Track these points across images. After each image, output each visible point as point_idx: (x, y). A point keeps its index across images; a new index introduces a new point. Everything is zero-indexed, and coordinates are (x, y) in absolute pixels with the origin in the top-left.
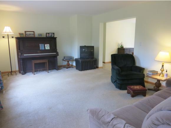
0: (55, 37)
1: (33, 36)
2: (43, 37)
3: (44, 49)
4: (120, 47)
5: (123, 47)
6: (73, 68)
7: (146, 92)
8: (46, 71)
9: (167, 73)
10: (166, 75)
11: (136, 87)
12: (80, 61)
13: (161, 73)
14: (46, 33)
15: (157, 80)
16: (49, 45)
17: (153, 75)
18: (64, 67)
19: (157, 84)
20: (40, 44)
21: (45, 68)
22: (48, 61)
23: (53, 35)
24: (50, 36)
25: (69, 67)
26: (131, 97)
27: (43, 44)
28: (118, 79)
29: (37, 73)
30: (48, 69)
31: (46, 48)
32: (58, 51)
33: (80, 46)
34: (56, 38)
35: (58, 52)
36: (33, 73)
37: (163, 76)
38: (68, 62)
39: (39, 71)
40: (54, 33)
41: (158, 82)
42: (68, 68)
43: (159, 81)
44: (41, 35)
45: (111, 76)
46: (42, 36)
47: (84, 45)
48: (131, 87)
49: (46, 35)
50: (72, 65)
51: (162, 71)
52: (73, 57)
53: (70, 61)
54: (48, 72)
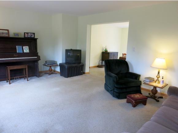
0: (35, 37)
1: (7, 35)
2: (20, 37)
3: (22, 52)
4: (104, 51)
5: (107, 51)
6: (56, 74)
7: (146, 100)
8: (25, 79)
9: (163, 80)
10: (163, 82)
11: (136, 96)
12: (67, 66)
13: (157, 80)
14: (25, 33)
15: (153, 87)
16: (28, 47)
17: (150, 82)
18: (46, 73)
19: (153, 91)
20: (17, 46)
21: (24, 75)
22: (28, 66)
23: (33, 35)
24: (29, 36)
25: (52, 73)
26: (133, 107)
27: (21, 46)
28: (116, 87)
29: (13, 82)
30: (27, 77)
31: (25, 51)
32: (39, 54)
33: (66, 50)
34: (36, 39)
35: (39, 56)
36: (7, 82)
37: (159, 82)
38: (50, 67)
39: (16, 79)
40: (34, 34)
41: (154, 89)
42: (50, 74)
43: (155, 87)
44: (17, 34)
45: (105, 84)
46: (18, 36)
47: (70, 49)
48: (132, 96)
49: (24, 35)
50: (55, 71)
51: (158, 78)
52: (56, 62)
53: (53, 66)
54: (28, 81)
